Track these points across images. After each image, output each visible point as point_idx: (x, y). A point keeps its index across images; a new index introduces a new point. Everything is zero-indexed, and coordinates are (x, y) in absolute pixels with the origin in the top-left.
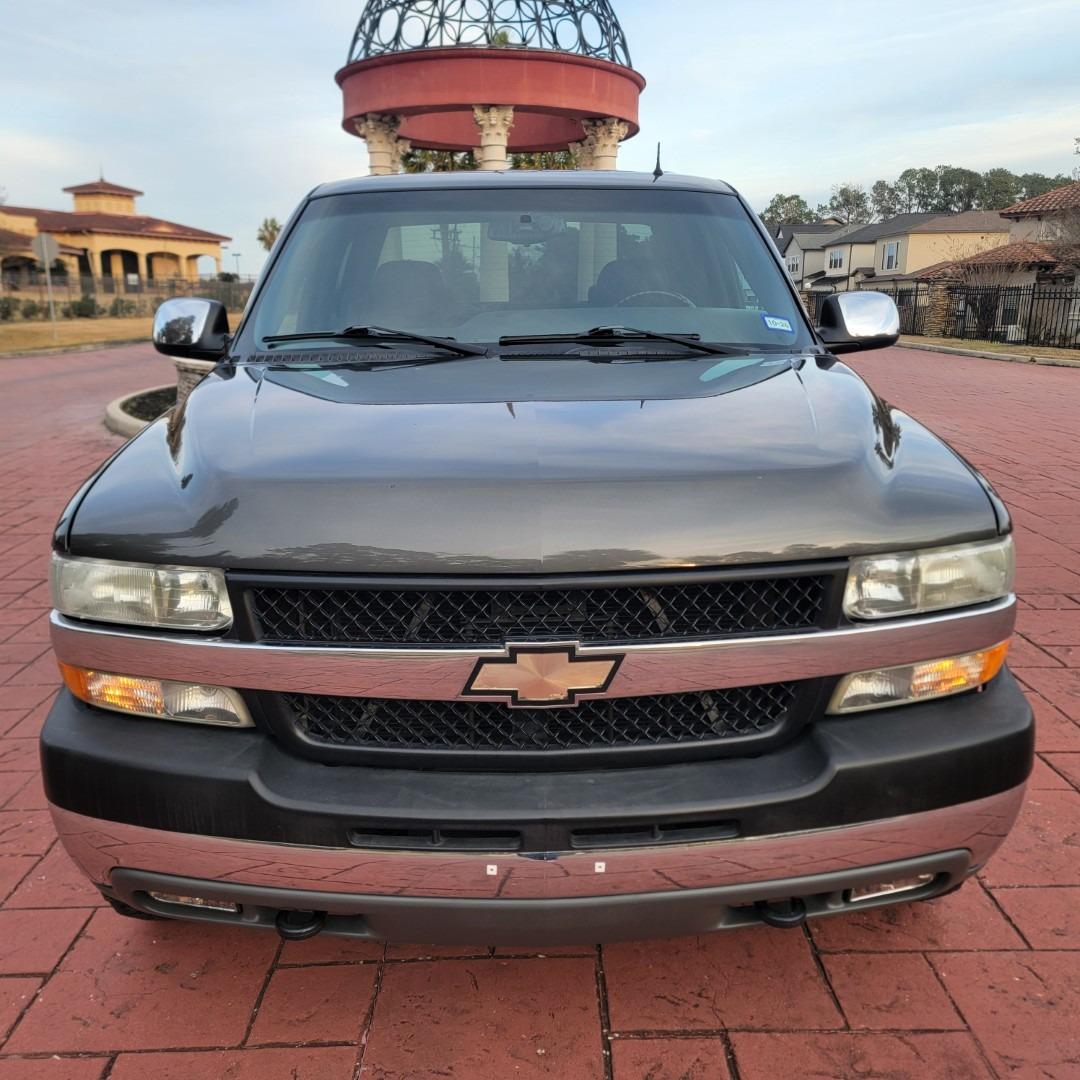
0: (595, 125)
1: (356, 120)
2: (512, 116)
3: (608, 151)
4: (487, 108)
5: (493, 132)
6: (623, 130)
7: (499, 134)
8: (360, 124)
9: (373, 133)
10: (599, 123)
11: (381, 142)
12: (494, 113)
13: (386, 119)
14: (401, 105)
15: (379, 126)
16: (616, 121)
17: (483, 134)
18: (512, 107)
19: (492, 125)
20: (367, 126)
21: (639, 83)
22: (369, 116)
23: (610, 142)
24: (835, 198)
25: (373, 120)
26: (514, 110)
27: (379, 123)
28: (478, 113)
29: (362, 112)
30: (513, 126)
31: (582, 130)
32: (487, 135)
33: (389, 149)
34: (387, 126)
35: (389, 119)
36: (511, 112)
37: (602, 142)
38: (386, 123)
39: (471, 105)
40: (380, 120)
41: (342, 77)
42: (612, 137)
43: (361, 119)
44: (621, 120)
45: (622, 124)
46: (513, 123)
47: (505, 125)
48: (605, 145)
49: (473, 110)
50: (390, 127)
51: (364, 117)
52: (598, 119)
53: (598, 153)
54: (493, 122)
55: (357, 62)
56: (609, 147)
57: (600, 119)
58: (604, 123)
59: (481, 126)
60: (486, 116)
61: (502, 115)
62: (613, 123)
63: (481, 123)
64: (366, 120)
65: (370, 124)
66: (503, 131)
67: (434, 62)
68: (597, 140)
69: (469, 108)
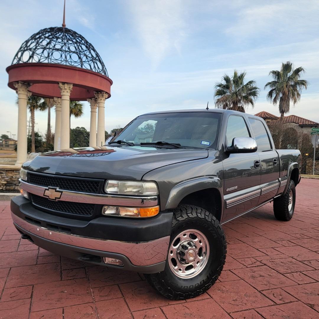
0: (98, 93)
1: (14, 83)
2: (72, 87)
3: (102, 101)
4: (64, 83)
5: (66, 91)
6: (107, 96)
7: (68, 92)
8: (15, 84)
9: (21, 88)
10: (99, 93)
11: (23, 91)
12: (66, 85)
13: (26, 84)
14: (32, 79)
15: (23, 86)
16: (105, 93)
17: (62, 91)
18: (72, 84)
19: (65, 89)
20: (19, 85)
21: (111, 82)
22: (20, 82)
23: (103, 99)
24: (145, 126)
25: (21, 83)
26: (73, 85)
27: (23, 85)
28: (61, 85)
29: (17, 80)
30: (72, 90)
31: (94, 94)
32: (64, 92)
33: (26, 93)
34: (26, 86)
35: (27, 84)
36: (72, 86)
37: (100, 98)
38: (26, 85)
39: (58, 82)
40: (23, 84)
41: (8, 69)
42: (103, 97)
43: (16, 83)
44: (106, 93)
45: (106, 94)
46: (72, 89)
47: (70, 89)
48: (101, 100)
49: (59, 84)
50: (27, 86)
51: (17, 82)
52: (99, 91)
53: (99, 101)
54: (66, 88)
55: (15, 65)
56: (102, 100)
57: (100, 92)
58: (101, 93)
59: (61, 89)
60: (63, 86)
61: (69, 86)
62: (104, 93)
63: (61, 88)
64: (18, 83)
65: (20, 84)
66: (69, 91)
67: (45, 67)
68: (99, 98)
69: (58, 83)
